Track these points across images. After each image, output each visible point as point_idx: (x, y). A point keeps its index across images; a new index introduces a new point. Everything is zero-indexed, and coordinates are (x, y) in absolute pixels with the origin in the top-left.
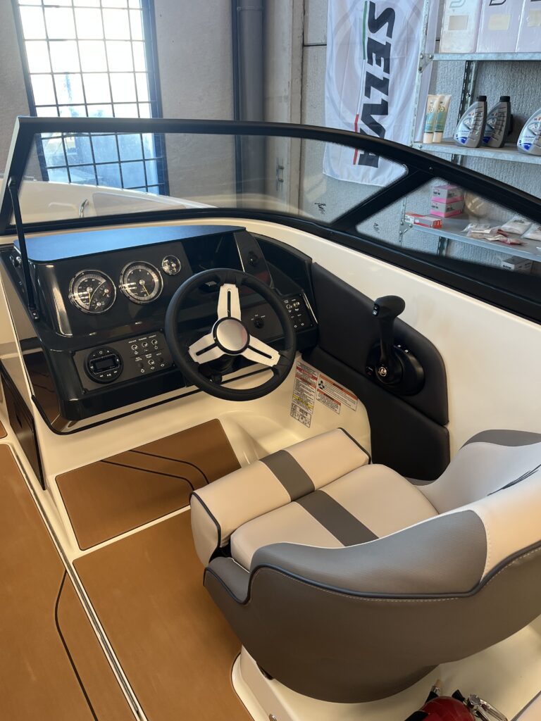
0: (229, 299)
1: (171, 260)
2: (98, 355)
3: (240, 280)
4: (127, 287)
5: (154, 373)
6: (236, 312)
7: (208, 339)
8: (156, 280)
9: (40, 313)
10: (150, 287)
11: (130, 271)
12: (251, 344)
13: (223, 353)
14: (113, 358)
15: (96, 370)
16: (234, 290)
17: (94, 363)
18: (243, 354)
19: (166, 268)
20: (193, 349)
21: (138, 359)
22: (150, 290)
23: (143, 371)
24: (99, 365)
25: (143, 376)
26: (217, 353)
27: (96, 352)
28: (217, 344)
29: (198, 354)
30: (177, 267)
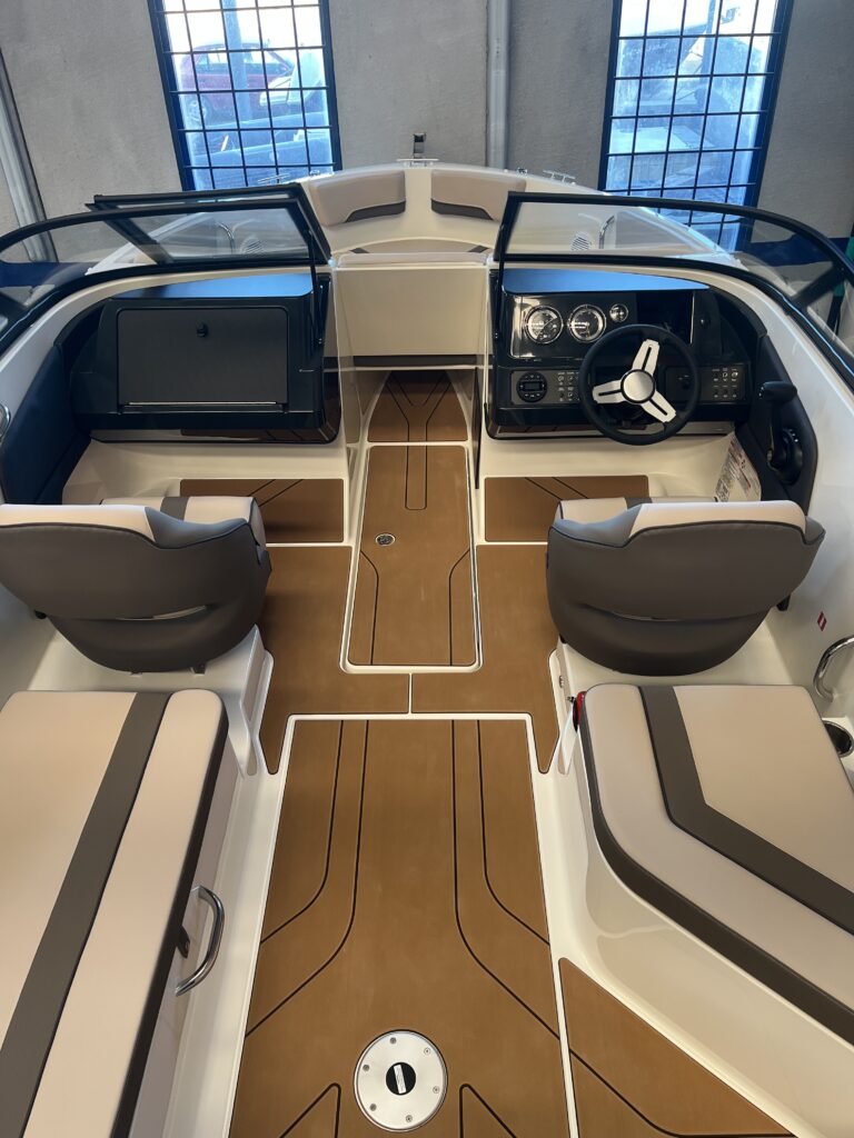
0: (649, 353)
1: (621, 308)
2: (529, 378)
3: (664, 337)
4: (573, 325)
5: (570, 404)
6: (651, 367)
7: (616, 385)
8: (601, 326)
9: (500, 334)
10: (594, 328)
11: (581, 312)
12: (653, 398)
13: (624, 399)
14: (541, 383)
15: (524, 389)
16: (655, 346)
17: (524, 383)
18: (643, 405)
19: (614, 316)
20: (597, 390)
21: (561, 389)
22: (592, 334)
23: (561, 400)
24: (528, 387)
25: (561, 405)
26: (619, 398)
27: (528, 375)
28: (622, 390)
29: (600, 395)
30: (624, 315)
